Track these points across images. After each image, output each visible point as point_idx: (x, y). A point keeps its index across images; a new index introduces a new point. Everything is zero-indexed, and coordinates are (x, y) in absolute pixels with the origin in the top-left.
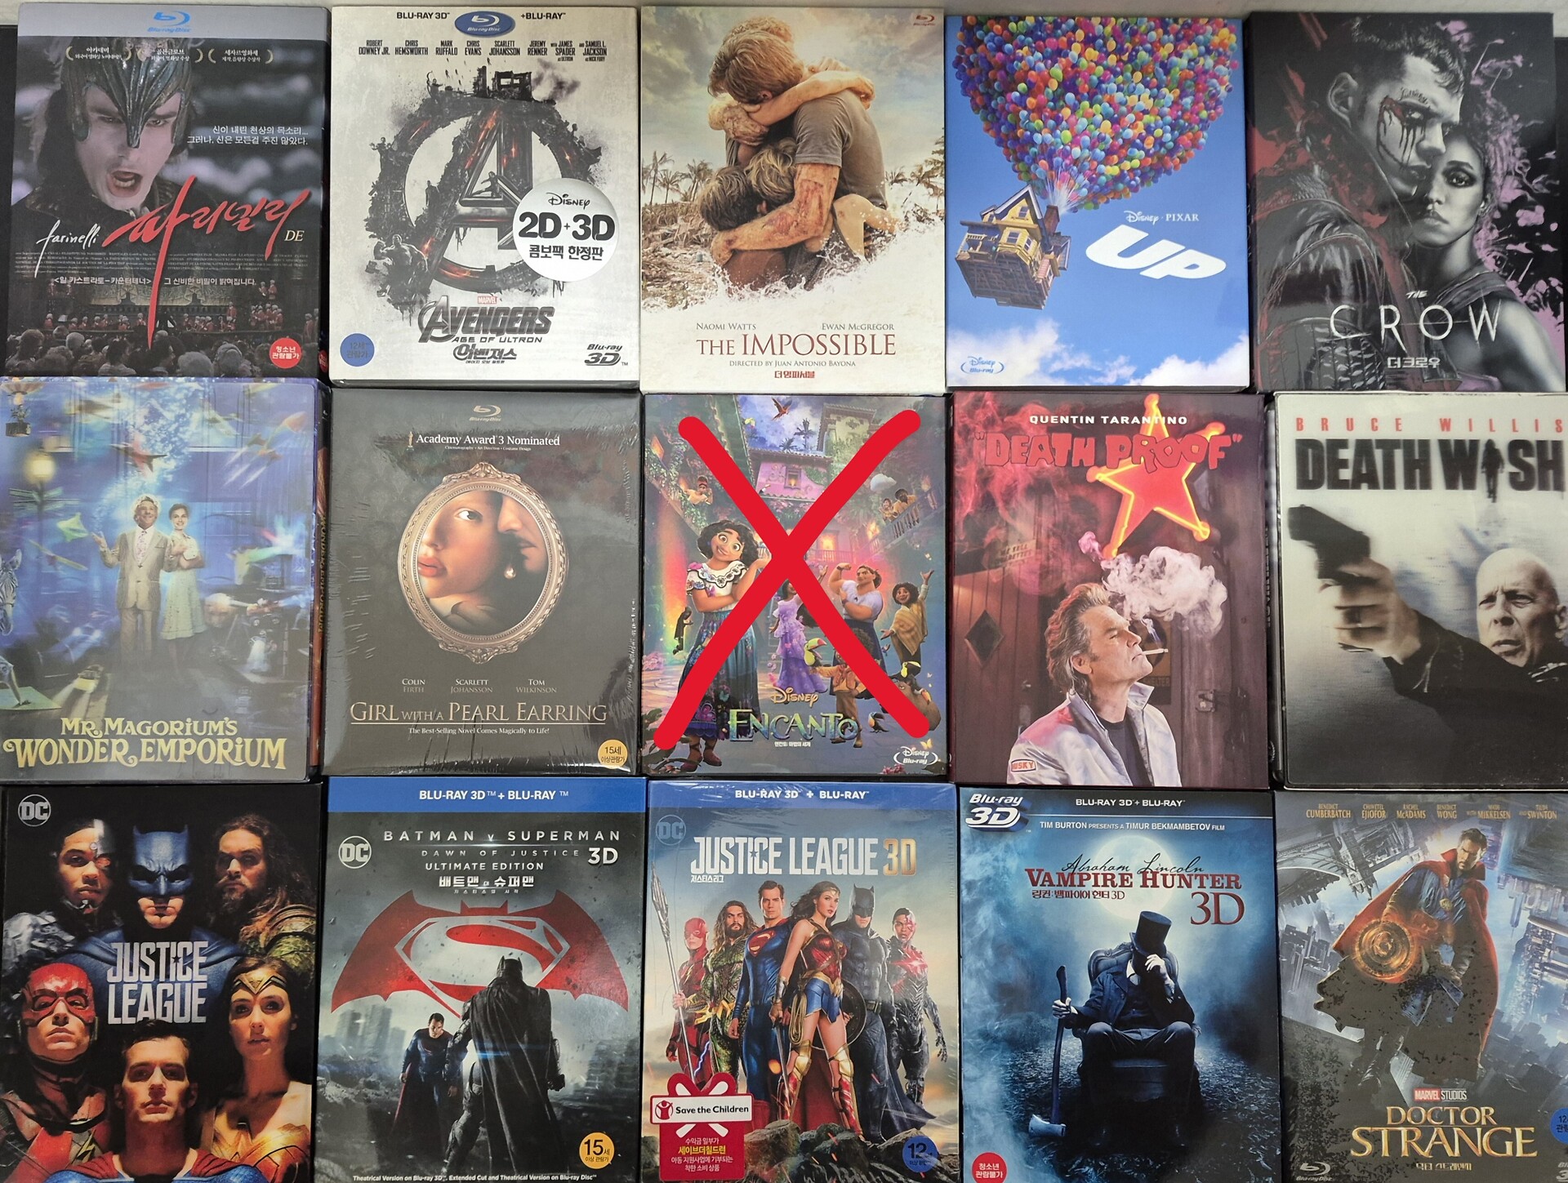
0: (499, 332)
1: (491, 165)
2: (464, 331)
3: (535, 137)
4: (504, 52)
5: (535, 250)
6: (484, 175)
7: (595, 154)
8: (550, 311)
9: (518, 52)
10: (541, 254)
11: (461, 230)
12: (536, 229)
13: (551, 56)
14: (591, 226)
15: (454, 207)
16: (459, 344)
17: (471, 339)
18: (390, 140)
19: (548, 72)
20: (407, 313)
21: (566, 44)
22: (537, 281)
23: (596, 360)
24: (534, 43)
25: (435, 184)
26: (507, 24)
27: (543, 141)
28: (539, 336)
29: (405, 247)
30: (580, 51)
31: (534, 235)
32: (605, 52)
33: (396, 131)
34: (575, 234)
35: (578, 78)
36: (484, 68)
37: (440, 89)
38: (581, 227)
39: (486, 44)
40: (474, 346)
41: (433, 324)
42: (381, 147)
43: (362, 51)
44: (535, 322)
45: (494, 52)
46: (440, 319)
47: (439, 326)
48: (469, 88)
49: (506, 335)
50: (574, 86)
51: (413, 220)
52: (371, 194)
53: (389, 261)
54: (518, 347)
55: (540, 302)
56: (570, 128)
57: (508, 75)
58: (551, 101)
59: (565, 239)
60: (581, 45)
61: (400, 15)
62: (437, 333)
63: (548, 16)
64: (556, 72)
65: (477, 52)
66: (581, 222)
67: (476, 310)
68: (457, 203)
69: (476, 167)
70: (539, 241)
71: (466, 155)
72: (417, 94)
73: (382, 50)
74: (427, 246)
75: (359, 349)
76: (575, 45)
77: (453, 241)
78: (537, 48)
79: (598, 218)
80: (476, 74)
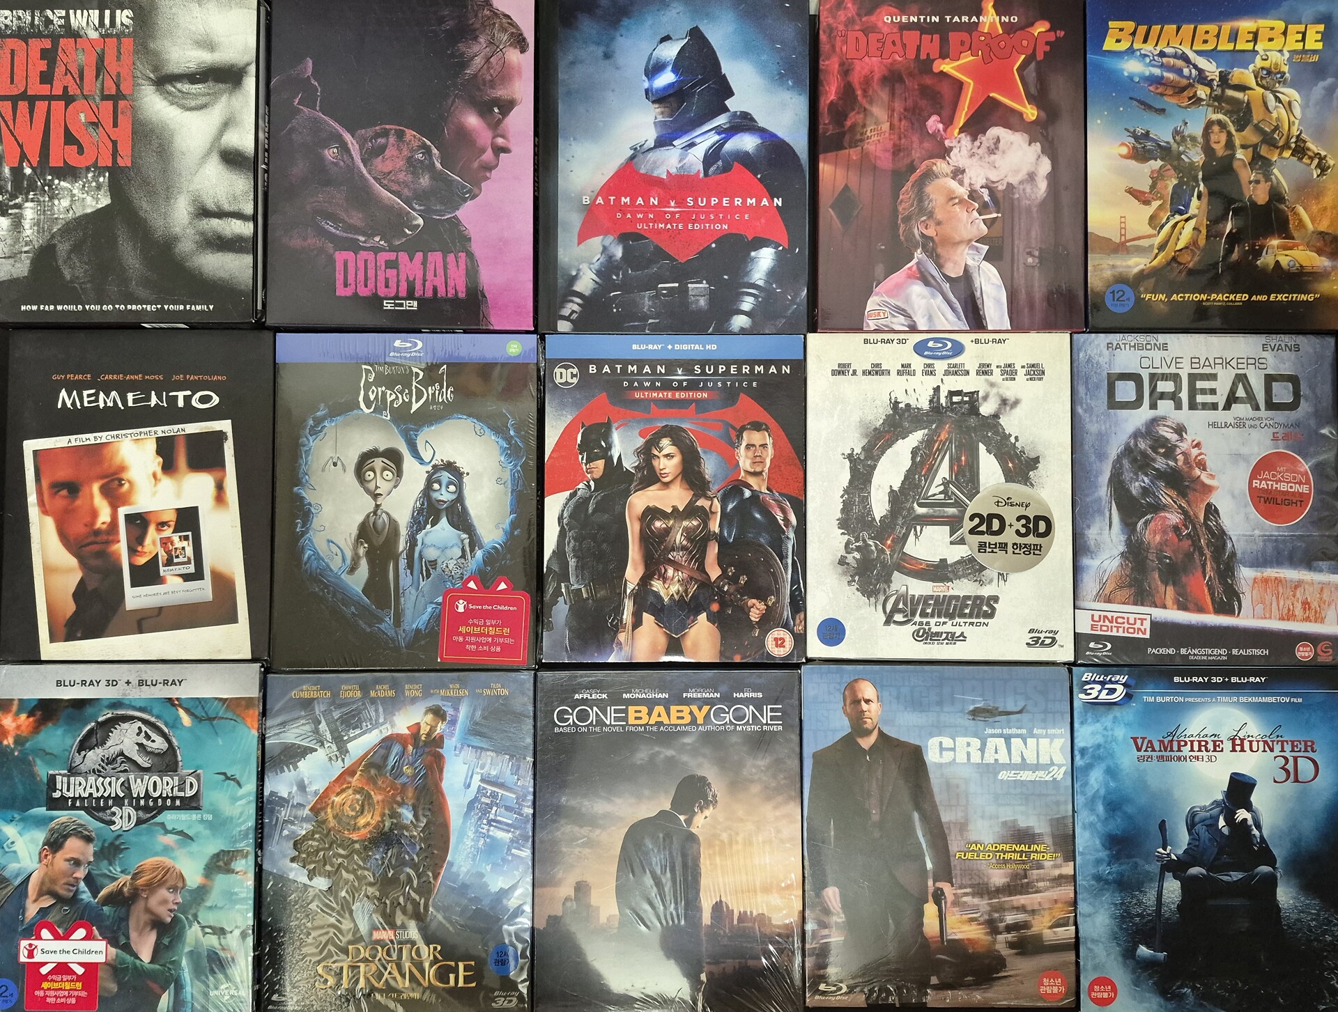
0: (951, 617)
1: (944, 471)
2: (921, 616)
3: (982, 447)
4: (956, 373)
5: (982, 547)
6: (938, 480)
7: (1034, 462)
8: (996, 599)
9: (967, 373)
10: (988, 550)
11: (918, 528)
12: (983, 528)
13: (997, 376)
14: (1031, 526)
15: (913, 508)
16: (917, 627)
17: (928, 623)
18: (858, 450)
19: (994, 391)
20: (873, 600)
21: (1010, 366)
22: (984, 573)
23: (1036, 642)
24: (982, 365)
25: (896, 488)
26: (958, 349)
27: (989, 451)
28: (986, 621)
29: (871, 542)
30: (1021, 372)
31: (982, 533)
32: (1043, 373)
33: (864, 442)
34: (1018, 532)
35: (1019, 396)
36: (938, 387)
37: (900, 405)
38: (1023, 526)
39: (941, 366)
40: (930, 629)
41: (895, 610)
42: (850, 457)
43: (834, 373)
44: (983, 609)
45: (947, 373)
46: (901, 606)
47: (900, 611)
48: (924, 404)
49: (957, 620)
50: (1016, 403)
51: (878, 519)
52: (842, 497)
53: (857, 555)
54: (968, 630)
55: (986, 591)
56: (1013, 440)
57: (959, 393)
58: (996, 416)
59: (1009, 536)
60: (1023, 367)
61: (866, 342)
62: (898, 617)
63: (994, 341)
64: (1002, 391)
65: (932, 373)
66: (1023, 522)
67: (931, 597)
68: (915, 505)
69: (931, 472)
70: (987, 538)
71: (922, 463)
72: (881, 410)
73: (851, 372)
74: (889, 542)
75: (833, 631)
76: (1018, 367)
77: (912, 537)
78: (984, 370)
79: (1038, 518)
80: (931, 392)
